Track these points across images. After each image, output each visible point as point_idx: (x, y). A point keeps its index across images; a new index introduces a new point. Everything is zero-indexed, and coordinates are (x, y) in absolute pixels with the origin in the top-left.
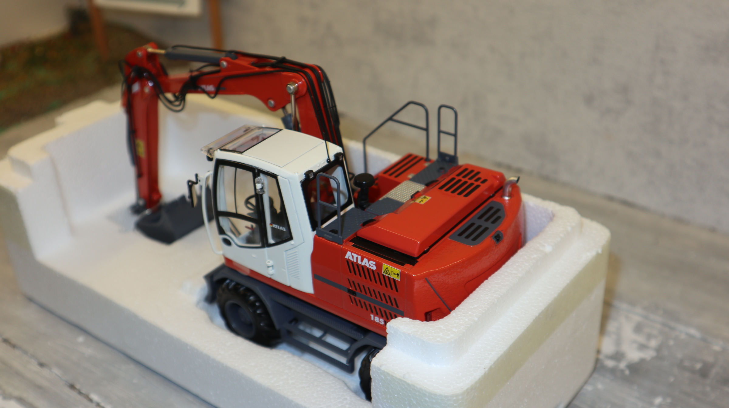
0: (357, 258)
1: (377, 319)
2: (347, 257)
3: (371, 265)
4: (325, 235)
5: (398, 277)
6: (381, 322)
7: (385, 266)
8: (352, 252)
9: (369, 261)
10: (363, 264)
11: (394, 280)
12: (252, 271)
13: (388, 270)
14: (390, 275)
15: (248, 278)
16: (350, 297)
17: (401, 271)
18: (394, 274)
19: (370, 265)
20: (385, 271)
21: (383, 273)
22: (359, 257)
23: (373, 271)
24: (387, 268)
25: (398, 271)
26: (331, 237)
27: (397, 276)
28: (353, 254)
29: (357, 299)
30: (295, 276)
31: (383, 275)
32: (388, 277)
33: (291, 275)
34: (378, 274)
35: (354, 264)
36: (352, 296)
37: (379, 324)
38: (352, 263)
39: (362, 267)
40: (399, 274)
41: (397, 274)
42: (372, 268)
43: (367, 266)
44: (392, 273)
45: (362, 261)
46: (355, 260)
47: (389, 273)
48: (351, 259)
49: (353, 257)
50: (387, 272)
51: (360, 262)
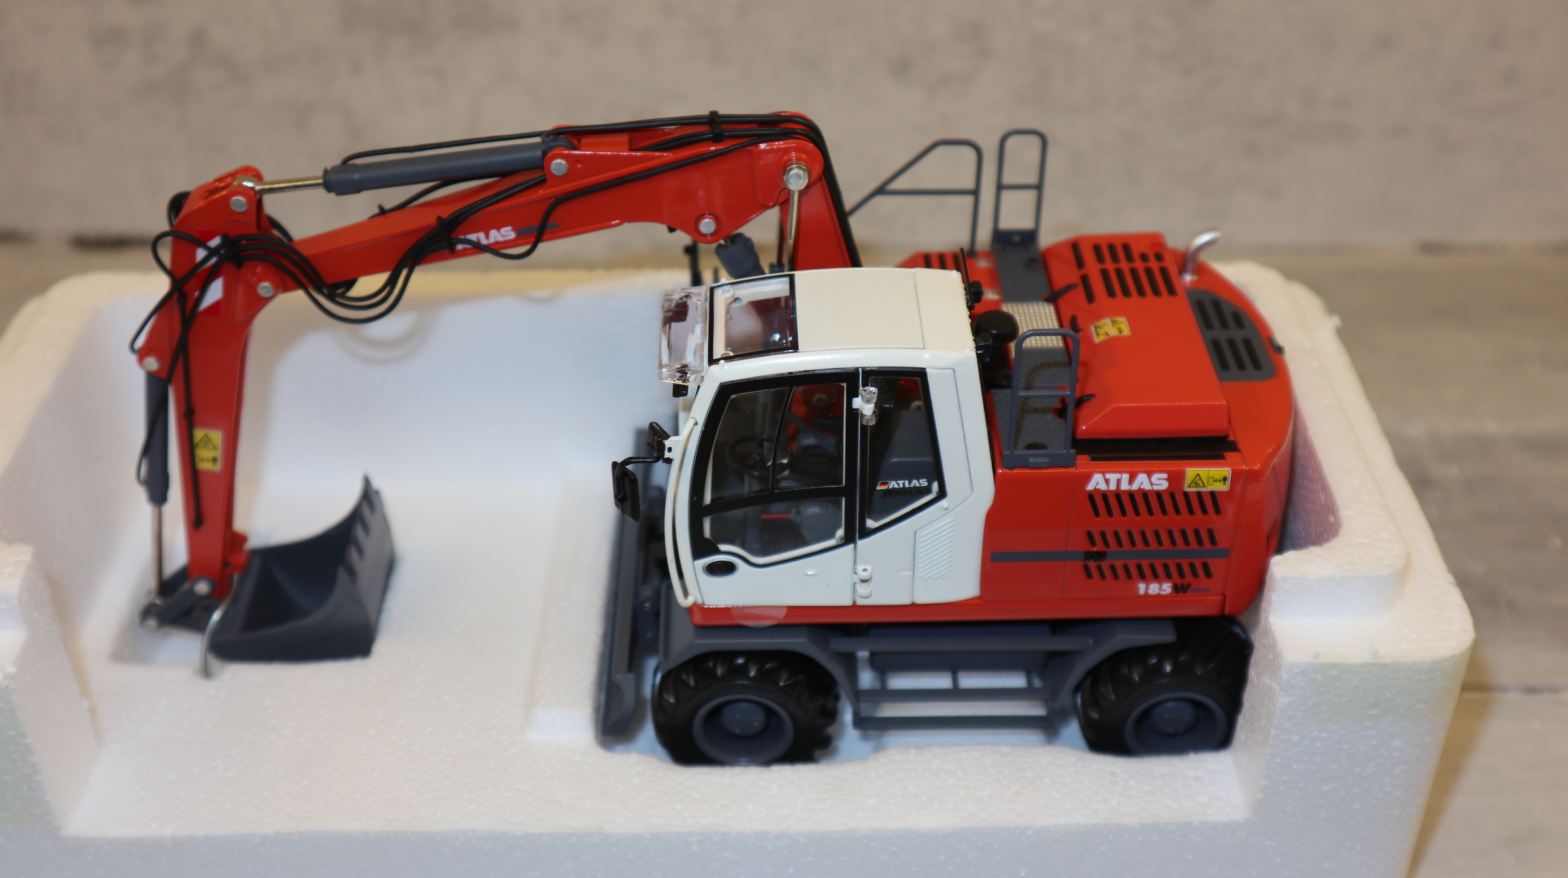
0: (1119, 481)
1: (1154, 589)
2: (1090, 487)
3: (1159, 482)
4: (1032, 460)
5: (1224, 484)
6: (1165, 590)
7: (1191, 472)
8: (1103, 473)
9: (1150, 476)
10: (1135, 487)
11: (1213, 494)
12: (791, 609)
13: (1200, 479)
14: (1204, 486)
15: (780, 628)
16: (1086, 568)
17: (1232, 470)
18: (1216, 481)
19: (1152, 484)
20: (1191, 483)
21: (1186, 489)
22: (1125, 477)
23: (1158, 494)
24: (1198, 475)
25: (1226, 471)
26: (1046, 460)
27: (1223, 482)
28: (1107, 476)
29: (1105, 565)
30: (935, 577)
31: (1186, 494)
32: (1199, 494)
33: (925, 578)
34: (1172, 495)
35: (1109, 495)
36: (1092, 564)
37: (1158, 596)
38: (1104, 495)
39: (1131, 494)
40: (1228, 476)
41: (1222, 479)
42: (1156, 488)
43: (1143, 490)
44: (1211, 480)
45: (1131, 481)
46: (1113, 487)
47: (1202, 485)
48: (1103, 486)
49: (1107, 481)
50: (1196, 483)
51: (1125, 486)
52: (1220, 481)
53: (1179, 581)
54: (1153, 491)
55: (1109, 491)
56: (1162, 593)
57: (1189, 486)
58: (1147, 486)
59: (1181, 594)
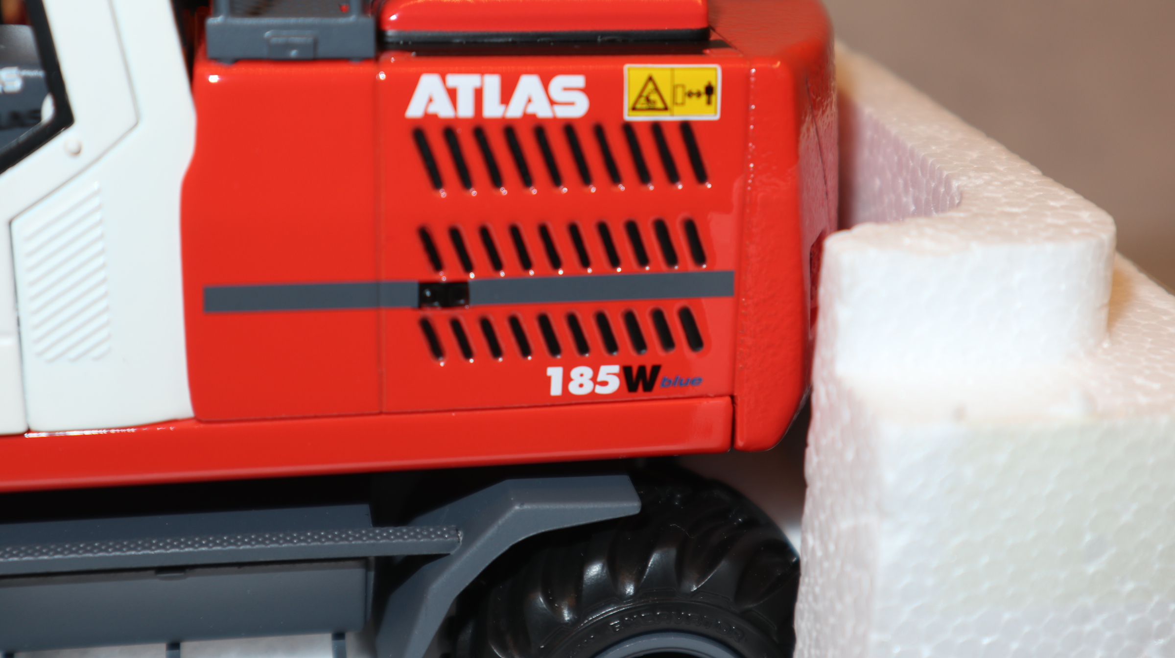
0: (479, 94)
1: (581, 381)
2: (415, 110)
5: (709, 102)
6: (604, 384)
7: (635, 72)
8: (444, 73)
9: (546, 84)
10: (515, 110)
11: (686, 128)
13: (657, 89)
14: (666, 109)
16: (427, 327)
17: (723, 68)
18: (690, 94)
19: (552, 103)
20: (640, 96)
21: (629, 116)
22: (492, 84)
23: (569, 128)
24: (650, 79)
25: (710, 70)
27: (704, 98)
28: (453, 80)
29: (467, 316)
30: (73, 354)
31: (628, 129)
32: (656, 128)
33: (50, 355)
34: (599, 132)
35: (459, 131)
36: (440, 317)
37: (593, 399)
38: (449, 130)
39: (509, 129)
40: (713, 84)
41: (702, 89)
42: (563, 112)
43: (533, 117)
44: (680, 92)
45: (506, 97)
46: (466, 110)
47: (660, 105)
48: (443, 109)
49: (452, 94)
50: (648, 100)
51: (493, 109)
52: (699, 94)
53: (636, 360)
54: (555, 120)
55: (457, 120)
56: (600, 390)
57: (634, 109)
58: (542, 110)
59: (640, 393)
